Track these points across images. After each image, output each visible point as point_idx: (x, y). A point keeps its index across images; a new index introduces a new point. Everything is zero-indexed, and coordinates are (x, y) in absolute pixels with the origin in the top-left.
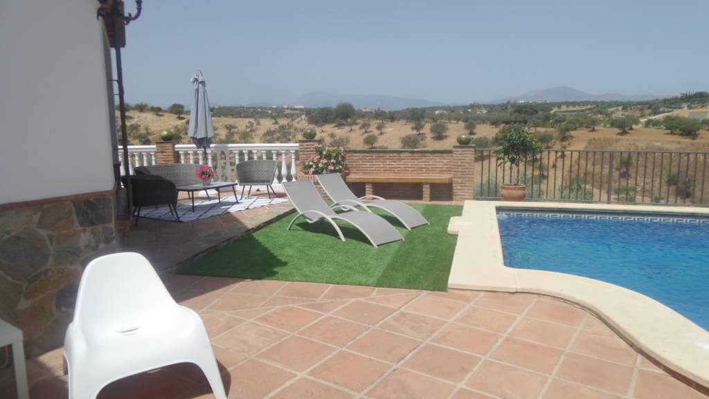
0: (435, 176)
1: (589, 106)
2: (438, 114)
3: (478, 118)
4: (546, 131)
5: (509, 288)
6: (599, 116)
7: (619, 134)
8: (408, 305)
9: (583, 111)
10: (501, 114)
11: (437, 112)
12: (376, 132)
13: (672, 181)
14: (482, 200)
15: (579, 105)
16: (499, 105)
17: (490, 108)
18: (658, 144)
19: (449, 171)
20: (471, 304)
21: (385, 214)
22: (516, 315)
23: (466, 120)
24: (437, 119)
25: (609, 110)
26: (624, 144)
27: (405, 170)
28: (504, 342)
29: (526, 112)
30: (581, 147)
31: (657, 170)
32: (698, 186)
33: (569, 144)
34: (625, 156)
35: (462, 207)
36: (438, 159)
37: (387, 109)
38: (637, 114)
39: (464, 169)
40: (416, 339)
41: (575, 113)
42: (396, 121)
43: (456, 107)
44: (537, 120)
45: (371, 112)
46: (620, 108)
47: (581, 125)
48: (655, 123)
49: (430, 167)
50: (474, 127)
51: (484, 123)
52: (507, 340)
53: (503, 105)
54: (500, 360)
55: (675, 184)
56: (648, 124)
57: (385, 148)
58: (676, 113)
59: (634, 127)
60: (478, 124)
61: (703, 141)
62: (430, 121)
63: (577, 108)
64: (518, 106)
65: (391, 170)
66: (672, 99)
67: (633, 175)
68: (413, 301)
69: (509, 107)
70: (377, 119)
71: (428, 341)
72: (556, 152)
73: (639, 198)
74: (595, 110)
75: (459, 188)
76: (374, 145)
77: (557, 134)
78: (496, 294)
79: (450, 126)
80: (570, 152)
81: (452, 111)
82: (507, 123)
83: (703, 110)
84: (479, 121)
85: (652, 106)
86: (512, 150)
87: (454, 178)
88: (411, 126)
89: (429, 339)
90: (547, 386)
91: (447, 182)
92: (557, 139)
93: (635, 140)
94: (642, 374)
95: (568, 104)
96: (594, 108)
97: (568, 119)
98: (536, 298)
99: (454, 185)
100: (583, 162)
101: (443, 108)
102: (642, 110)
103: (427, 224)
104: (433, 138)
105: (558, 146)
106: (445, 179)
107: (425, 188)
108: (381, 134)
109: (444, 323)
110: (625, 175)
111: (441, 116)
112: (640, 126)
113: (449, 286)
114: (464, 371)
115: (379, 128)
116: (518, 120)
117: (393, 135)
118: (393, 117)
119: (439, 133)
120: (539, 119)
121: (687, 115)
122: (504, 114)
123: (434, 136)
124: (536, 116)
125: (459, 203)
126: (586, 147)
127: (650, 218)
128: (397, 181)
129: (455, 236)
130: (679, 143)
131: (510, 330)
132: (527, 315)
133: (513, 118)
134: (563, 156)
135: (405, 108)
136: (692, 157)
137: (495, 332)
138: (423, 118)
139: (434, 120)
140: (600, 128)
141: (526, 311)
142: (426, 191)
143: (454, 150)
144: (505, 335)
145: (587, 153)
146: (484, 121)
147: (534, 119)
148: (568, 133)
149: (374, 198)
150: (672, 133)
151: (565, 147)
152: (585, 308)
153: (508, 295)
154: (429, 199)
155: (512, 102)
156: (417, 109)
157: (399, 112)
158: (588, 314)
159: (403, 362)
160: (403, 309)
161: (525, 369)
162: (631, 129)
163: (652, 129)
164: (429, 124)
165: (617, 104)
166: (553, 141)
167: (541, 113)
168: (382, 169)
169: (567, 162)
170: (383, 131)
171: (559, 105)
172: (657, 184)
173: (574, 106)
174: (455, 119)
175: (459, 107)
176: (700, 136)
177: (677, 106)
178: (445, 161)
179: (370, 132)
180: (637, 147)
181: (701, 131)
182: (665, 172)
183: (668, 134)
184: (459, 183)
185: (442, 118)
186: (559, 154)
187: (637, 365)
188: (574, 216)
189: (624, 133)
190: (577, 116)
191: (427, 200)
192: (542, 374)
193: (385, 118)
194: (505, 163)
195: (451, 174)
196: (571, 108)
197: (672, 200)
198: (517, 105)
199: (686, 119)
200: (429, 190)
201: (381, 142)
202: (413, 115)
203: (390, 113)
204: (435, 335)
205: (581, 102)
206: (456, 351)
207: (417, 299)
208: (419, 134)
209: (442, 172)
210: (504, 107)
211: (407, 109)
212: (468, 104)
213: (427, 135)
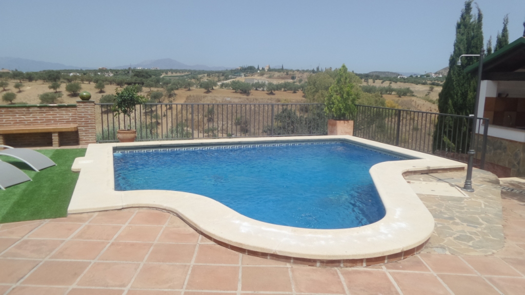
0: (62, 126)
1: (186, 73)
2: (72, 76)
3: (106, 80)
4: (158, 91)
5: (117, 206)
6: (193, 81)
7: (205, 92)
8: (30, 233)
9: (182, 76)
10: (124, 77)
11: (71, 74)
12: (15, 91)
13: (238, 123)
14: (104, 142)
15: (180, 72)
16: (122, 70)
17: (116, 72)
18: (229, 99)
19: (74, 121)
20: (87, 223)
21: (13, 160)
22: (121, 225)
23: (96, 81)
24: (72, 80)
25: (199, 76)
26: (208, 99)
27: (35, 122)
28: (110, 246)
29: (143, 76)
30: (182, 101)
31: (229, 116)
32: (252, 125)
33: (174, 100)
34: (210, 107)
35: (86, 149)
36: (64, 112)
37: (24, 70)
38: (216, 79)
39: (87, 119)
40: (36, 260)
41: (177, 78)
42: (34, 81)
43: (88, 70)
44: (151, 82)
45: (8, 73)
46: (206, 75)
47: (181, 86)
48: (226, 86)
49: (57, 119)
50: (103, 87)
51: (111, 84)
52: (113, 244)
53: (126, 70)
54: (107, 260)
55: (239, 125)
56: (222, 86)
57: (24, 104)
58: (238, 79)
59: (214, 88)
60: (106, 84)
61: (253, 97)
62: (65, 81)
63: (178, 74)
64: (136, 72)
65: (21, 122)
66: (236, 70)
67: (216, 120)
68: (36, 229)
69: (130, 72)
70: (14, 79)
71: (47, 259)
72: (166, 105)
73: (220, 135)
74: (190, 76)
75: (84, 134)
76: (13, 102)
77: (165, 92)
78: (108, 212)
79: (83, 86)
80: (176, 105)
81: (85, 74)
82: (129, 84)
83: (253, 77)
84: (107, 82)
85: (225, 74)
86: (124, 104)
87: (79, 127)
88: (48, 85)
89: (48, 257)
90: (139, 270)
91: (73, 130)
92: (165, 96)
93: (215, 96)
94: (201, 247)
95: (172, 71)
96: (190, 74)
97: (172, 81)
98: (137, 210)
99: (79, 133)
100: (184, 112)
101: (77, 71)
102: (218, 77)
103: (55, 165)
104: (69, 95)
105: (166, 101)
106: (71, 128)
107: (54, 136)
108: (20, 92)
109: (62, 241)
110: (210, 120)
111: (75, 77)
112: (217, 87)
113: (69, 212)
114: (76, 275)
115: (17, 86)
116: (137, 82)
117: (32, 93)
118: (30, 77)
119: (74, 91)
120: (152, 81)
121: (243, 81)
122: (127, 77)
123: (69, 93)
124: (150, 79)
125: (84, 147)
126: (185, 102)
127: (223, 147)
128: (27, 132)
129: (77, 173)
130: (240, 98)
131: (115, 236)
132: (129, 224)
133: (133, 80)
134: (171, 108)
135: (42, 69)
136: (248, 107)
137: (104, 241)
138: (59, 79)
139: (69, 80)
140: (193, 88)
141: (129, 221)
142: (55, 138)
143: (77, 104)
144: (111, 241)
145: (187, 105)
146: (111, 82)
147: (148, 81)
148: (173, 92)
149: (5, 148)
150: (236, 92)
151: (171, 102)
152: (169, 211)
153: (116, 211)
154: (58, 145)
155: (132, 68)
156: (53, 71)
157: (36, 73)
158: (172, 215)
159: (22, 280)
160: (26, 238)
161: (124, 262)
162: (213, 89)
163: (225, 90)
164: (65, 84)
165: (203, 72)
166: (163, 97)
167: (153, 77)
168: (12, 122)
169: (174, 112)
170: (21, 89)
171: (166, 72)
172: (229, 126)
173: (176, 73)
174: (87, 80)
175: (90, 71)
176: (251, 94)
177: (238, 74)
178: (70, 113)
179: (8, 90)
180: (217, 101)
181: (252, 91)
182: (234, 117)
183: (234, 92)
184: (84, 131)
185: (76, 79)
186: (168, 107)
187: (199, 242)
188: (170, 149)
189: (208, 92)
190: (178, 80)
191: (56, 146)
192: (136, 262)
193: (22, 78)
194: (119, 114)
195: (77, 123)
196: (174, 74)
197: (238, 135)
198: (136, 70)
199: (243, 83)
200: (57, 138)
201: (20, 99)
202: (50, 76)
203: (28, 74)
204: (54, 252)
205: (181, 70)
206: (71, 262)
207: (40, 227)
208: (56, 92)
209: (68, 122)
210: (126, 72)
211: (44, 71)
212: (97, 69)
213: (63, 93)
